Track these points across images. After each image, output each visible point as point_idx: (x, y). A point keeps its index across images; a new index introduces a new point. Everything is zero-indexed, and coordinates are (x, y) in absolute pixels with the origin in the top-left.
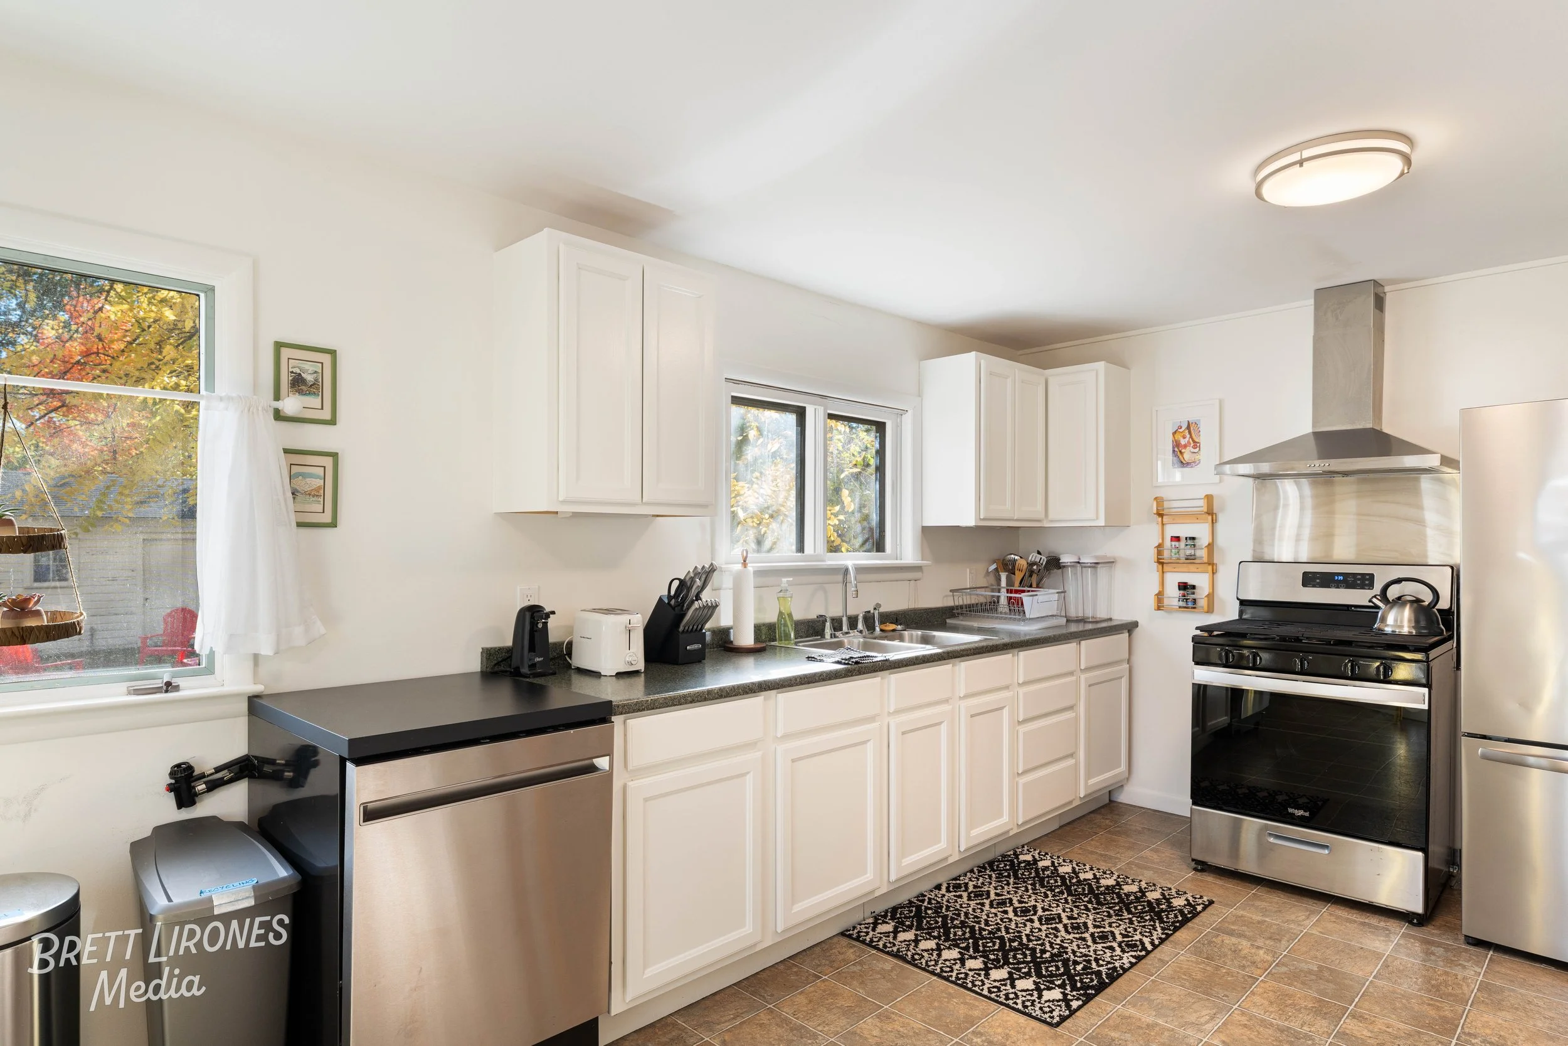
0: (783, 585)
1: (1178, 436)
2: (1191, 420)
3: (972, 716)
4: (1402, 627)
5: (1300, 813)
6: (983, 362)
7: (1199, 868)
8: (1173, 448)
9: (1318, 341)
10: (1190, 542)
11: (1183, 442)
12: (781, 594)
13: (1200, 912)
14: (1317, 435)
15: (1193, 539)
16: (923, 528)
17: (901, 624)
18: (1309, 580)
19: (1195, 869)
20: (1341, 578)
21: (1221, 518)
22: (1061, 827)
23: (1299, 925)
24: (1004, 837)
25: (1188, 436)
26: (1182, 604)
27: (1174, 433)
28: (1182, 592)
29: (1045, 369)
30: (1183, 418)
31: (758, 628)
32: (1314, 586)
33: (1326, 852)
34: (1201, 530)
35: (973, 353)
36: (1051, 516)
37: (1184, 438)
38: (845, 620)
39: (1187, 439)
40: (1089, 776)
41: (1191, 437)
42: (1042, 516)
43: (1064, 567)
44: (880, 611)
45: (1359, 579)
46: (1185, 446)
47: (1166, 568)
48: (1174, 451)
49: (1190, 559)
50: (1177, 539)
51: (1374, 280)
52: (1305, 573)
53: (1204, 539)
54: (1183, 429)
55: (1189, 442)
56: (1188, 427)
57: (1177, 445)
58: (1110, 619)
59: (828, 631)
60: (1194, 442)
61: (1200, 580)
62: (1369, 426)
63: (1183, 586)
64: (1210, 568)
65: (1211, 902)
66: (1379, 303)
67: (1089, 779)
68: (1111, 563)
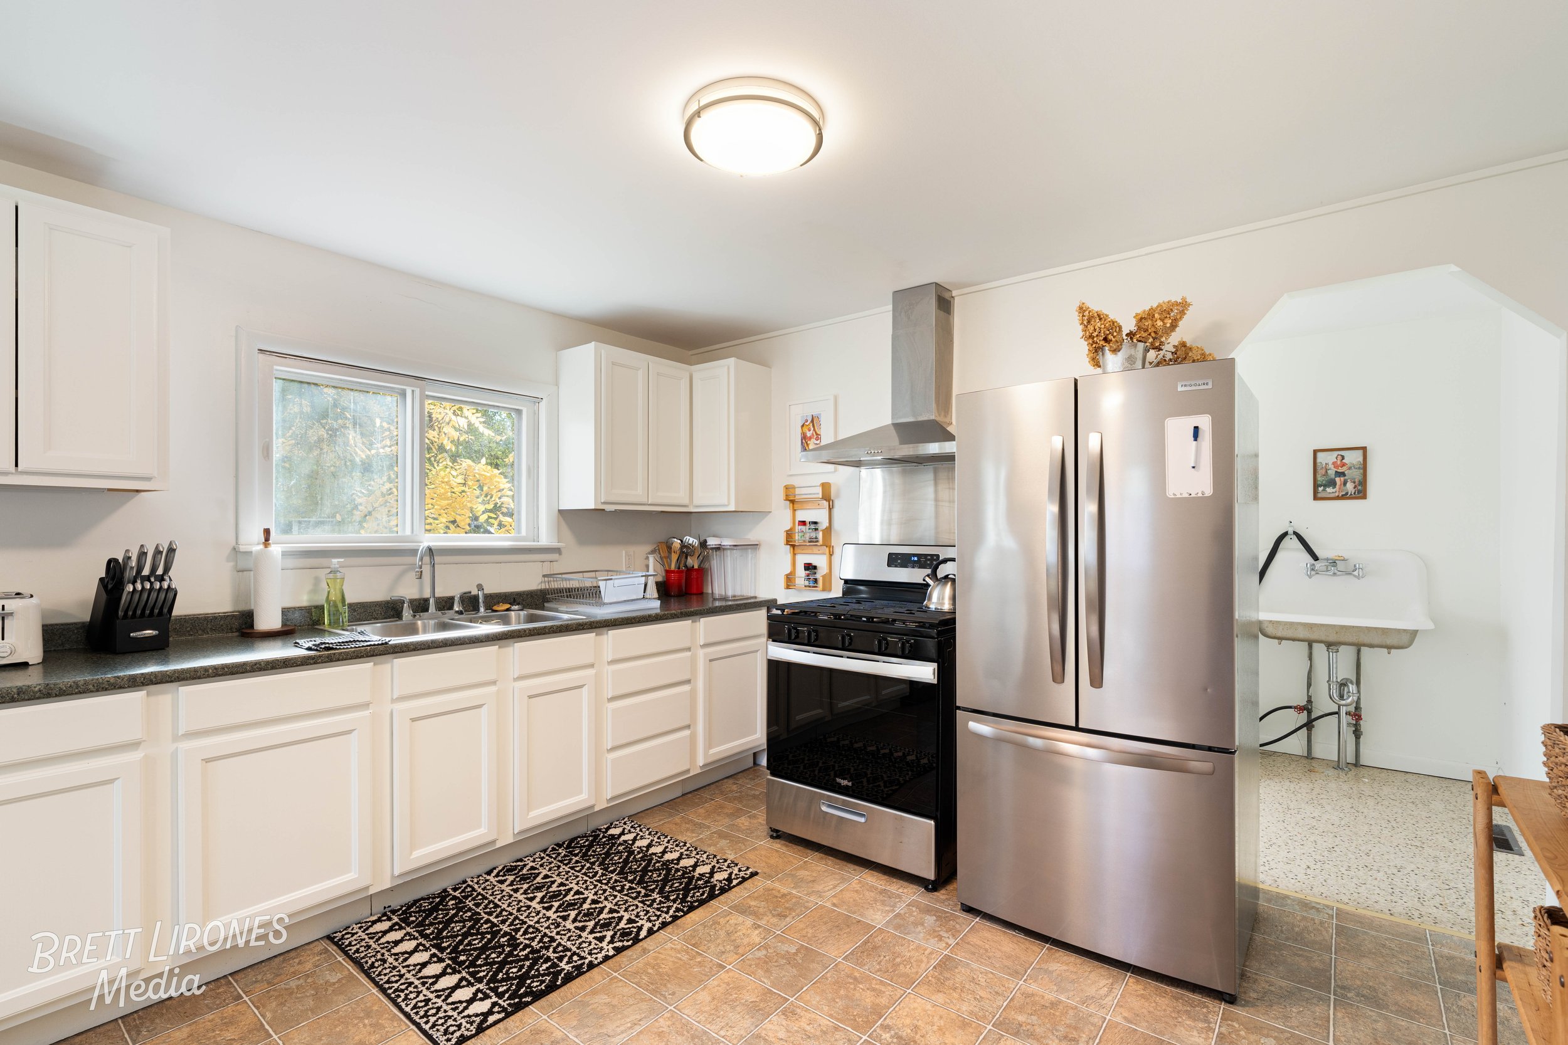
0: (332, 566)
1: (805, 429)
2: (814, 414)
3: (530, 697)
4: (943, 604)
5: (844, 783)
6: (603, 352)
7: (775, 835)
8: (802, 440)
9: (895, 338)
10: (813, 526)
11: (809, 434)
12: (331, 576)
13: (734, 886)
14: (896, 426)
15: (816, 523)
16: (560, 511)
17: (518, 604)
18: (894, 560)
19: (772, 837)
20: (916, 559)
21: (837, 503)
22: (683, 795)
23: (820, 897)
24: (588, 814)
25: (812, 429)
26: (807, 583)
27: (803, 426)
28: (807, 572)
29: (691, 365)
30: (810, 412)
31: (285, 612)
32: (896, 566)
33: (862, 820)
34: (819, 515)
35: (593, 343)
36: (696, 502)
37: (809, 430)
38: (432, 601)
39: (811, 432)
40: (709, 745)
41: (814, 430)
42: (686, 501)
43: (724, 549)
44: (485, 592)
45: (929, 560)
46: (810, 438)
47: (797, 550)
48: (802, 442)
49: (813, 541)
50: (803, 523)
51: (936, 283)
52: (890, 555)
53: (824, 524)
54: (809, 422)
55: (813, 434)
56: (812, 421)
57: (804, 438)
58: (756, 597)
59: (407, 614)
60: (817, 434)
61: (820, 561)
62: (933, 417)
63: (810, 567)
64: (827, 549)
65: (756, 874)
66: (944, 304)
67: (710, 747)
68: (755, 546)
